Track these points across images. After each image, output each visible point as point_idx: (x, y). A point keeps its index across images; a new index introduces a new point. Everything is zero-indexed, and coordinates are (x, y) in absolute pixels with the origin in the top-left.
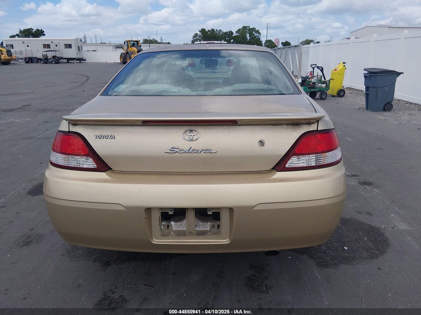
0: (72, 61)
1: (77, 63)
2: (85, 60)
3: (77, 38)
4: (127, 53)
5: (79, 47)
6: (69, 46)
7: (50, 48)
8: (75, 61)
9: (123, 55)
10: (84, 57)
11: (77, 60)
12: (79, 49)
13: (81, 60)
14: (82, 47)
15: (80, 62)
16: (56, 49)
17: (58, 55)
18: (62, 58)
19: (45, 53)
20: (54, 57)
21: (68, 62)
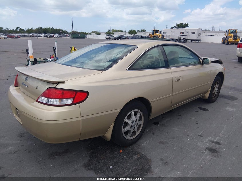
0: (194, 41)
1: (196, 42)
2: (201, 41)
3: (199, 29)
4: (227, 37)
5: (199, 33)
6: (194, 33)
7: (183, 34)
8: (195, 41)
9: (224, 39)
10: (201, 39)
11: (197, 41)
12: (199, 34)
13: (199, 41)
14: (201, 33)
15: (198, 42)
16: (187, 34)
17: (186, 38)
18: (188, 40)
19: (180, 37)
20: (184, 39)
21: (191, 42)
